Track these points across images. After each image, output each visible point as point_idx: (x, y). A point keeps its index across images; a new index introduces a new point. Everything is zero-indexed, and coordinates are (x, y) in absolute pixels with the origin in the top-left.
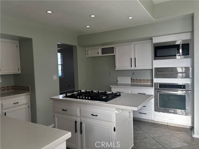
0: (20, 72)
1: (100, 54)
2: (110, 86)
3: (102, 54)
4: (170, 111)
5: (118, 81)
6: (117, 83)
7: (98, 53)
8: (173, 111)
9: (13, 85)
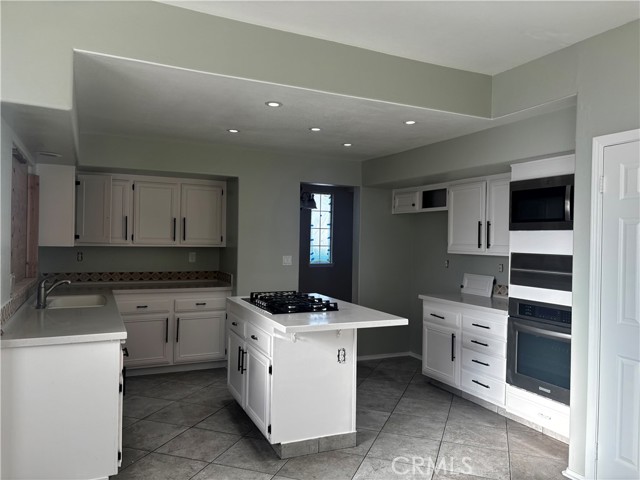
0: (224, 245)
1: (418, 208)
2: (420, 297)
3: (424, 207)
4: (541, 388)
5: (462, 287)
6: (460, 293)
7: (414, 205)
8: (549, 391)
9: (217, 270)
